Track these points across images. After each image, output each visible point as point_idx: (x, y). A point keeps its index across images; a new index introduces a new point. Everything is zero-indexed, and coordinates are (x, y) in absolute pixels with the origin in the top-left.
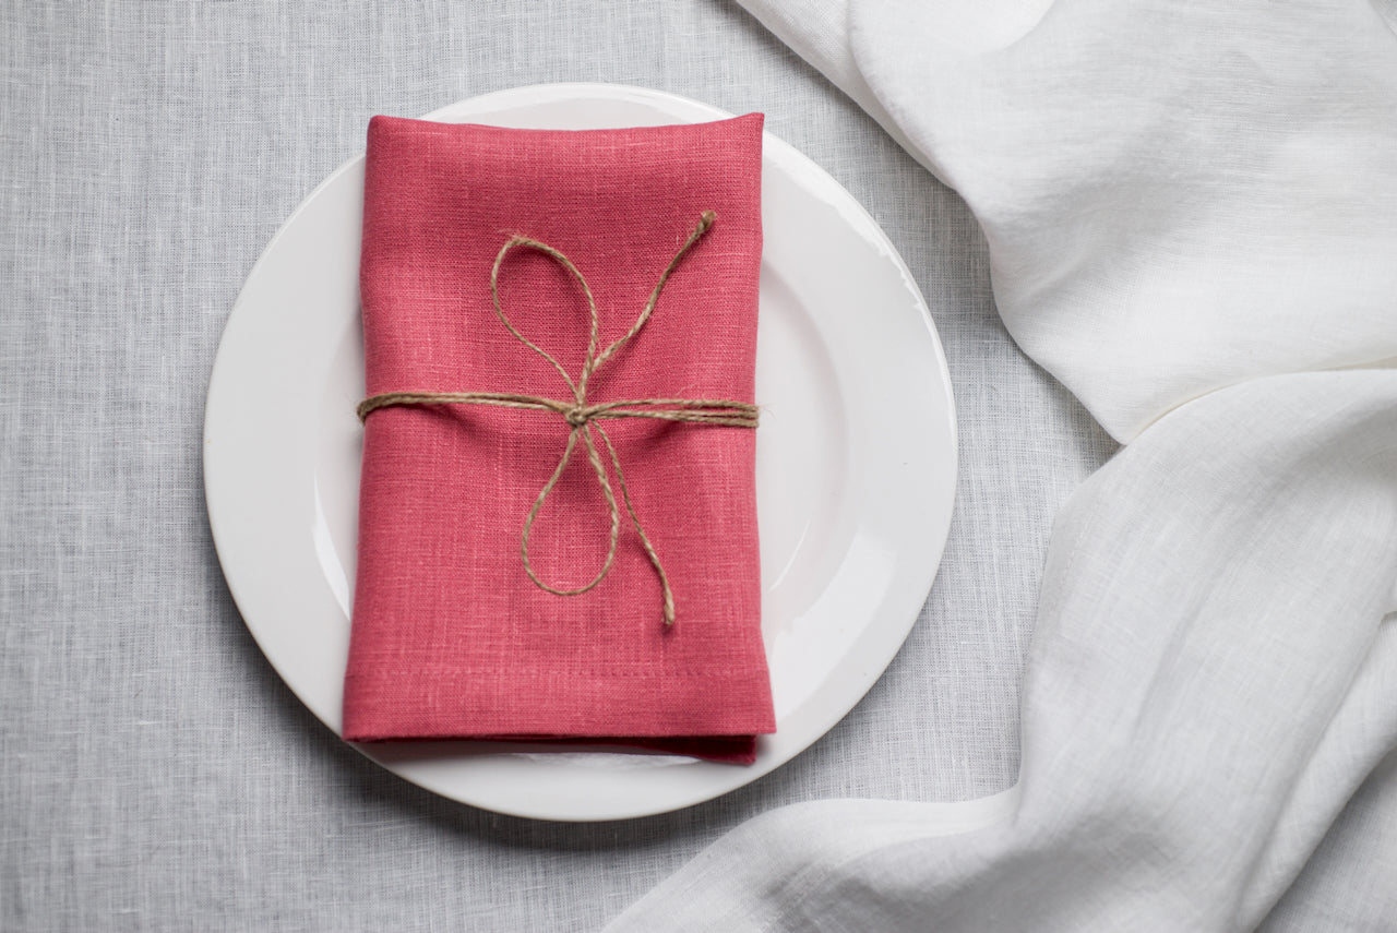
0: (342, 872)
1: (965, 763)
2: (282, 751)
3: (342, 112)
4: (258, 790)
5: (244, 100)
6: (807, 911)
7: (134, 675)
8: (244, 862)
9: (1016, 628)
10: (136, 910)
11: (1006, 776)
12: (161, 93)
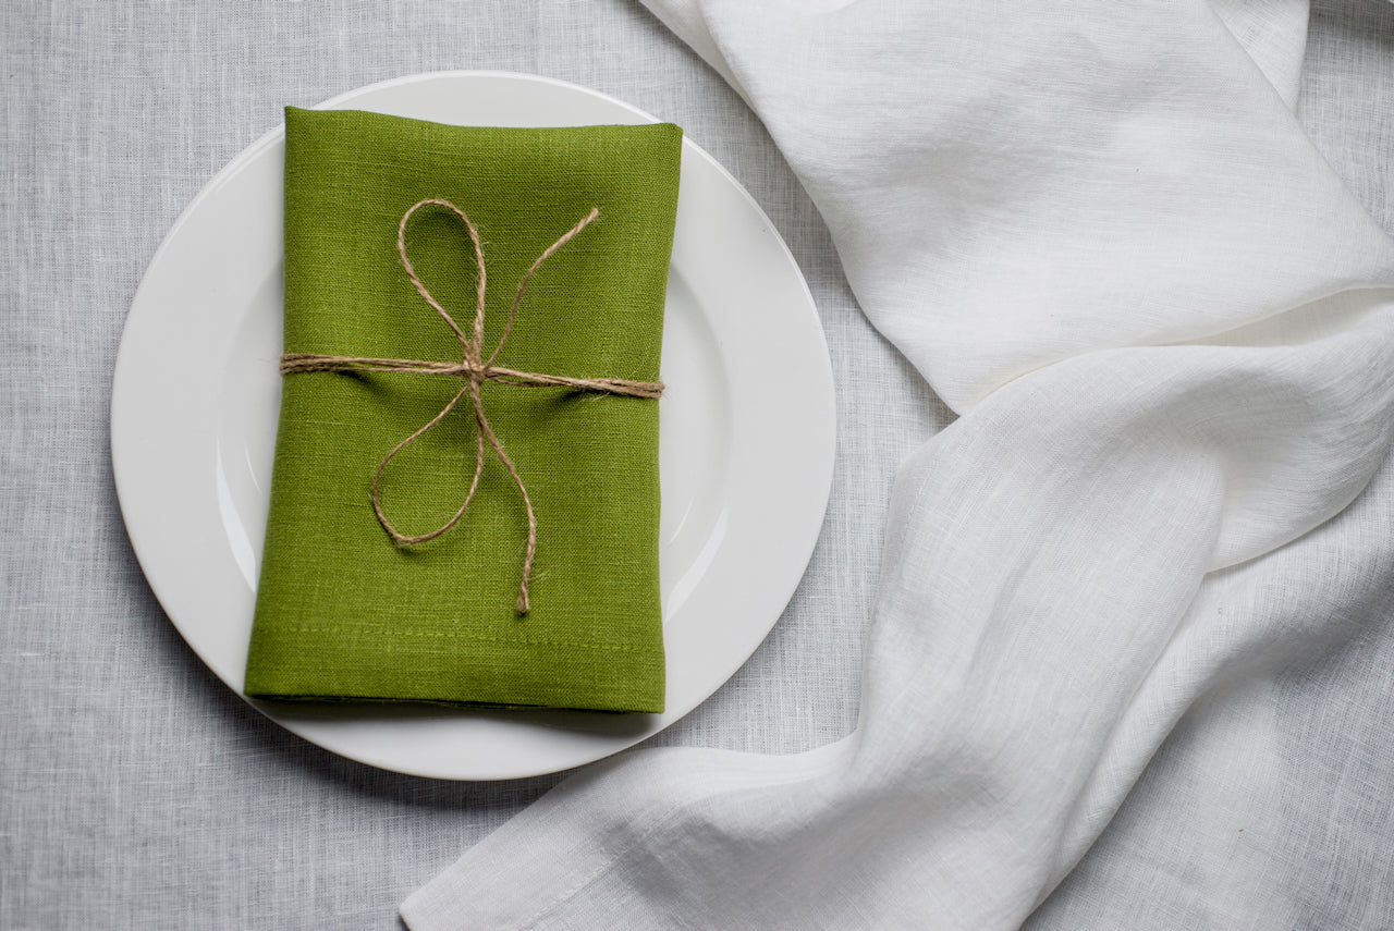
0: (211, 799)
1: (809, 711)
2: (160, 685)
3: (225, 66)
4: (134, 722)
5: (129, 54)
6: (650, 846)
7: (20, 608)
8: (116, 790)
9: (863, 584)
10: (8, 835)
11: (847, 725)
12: (46, 45)
